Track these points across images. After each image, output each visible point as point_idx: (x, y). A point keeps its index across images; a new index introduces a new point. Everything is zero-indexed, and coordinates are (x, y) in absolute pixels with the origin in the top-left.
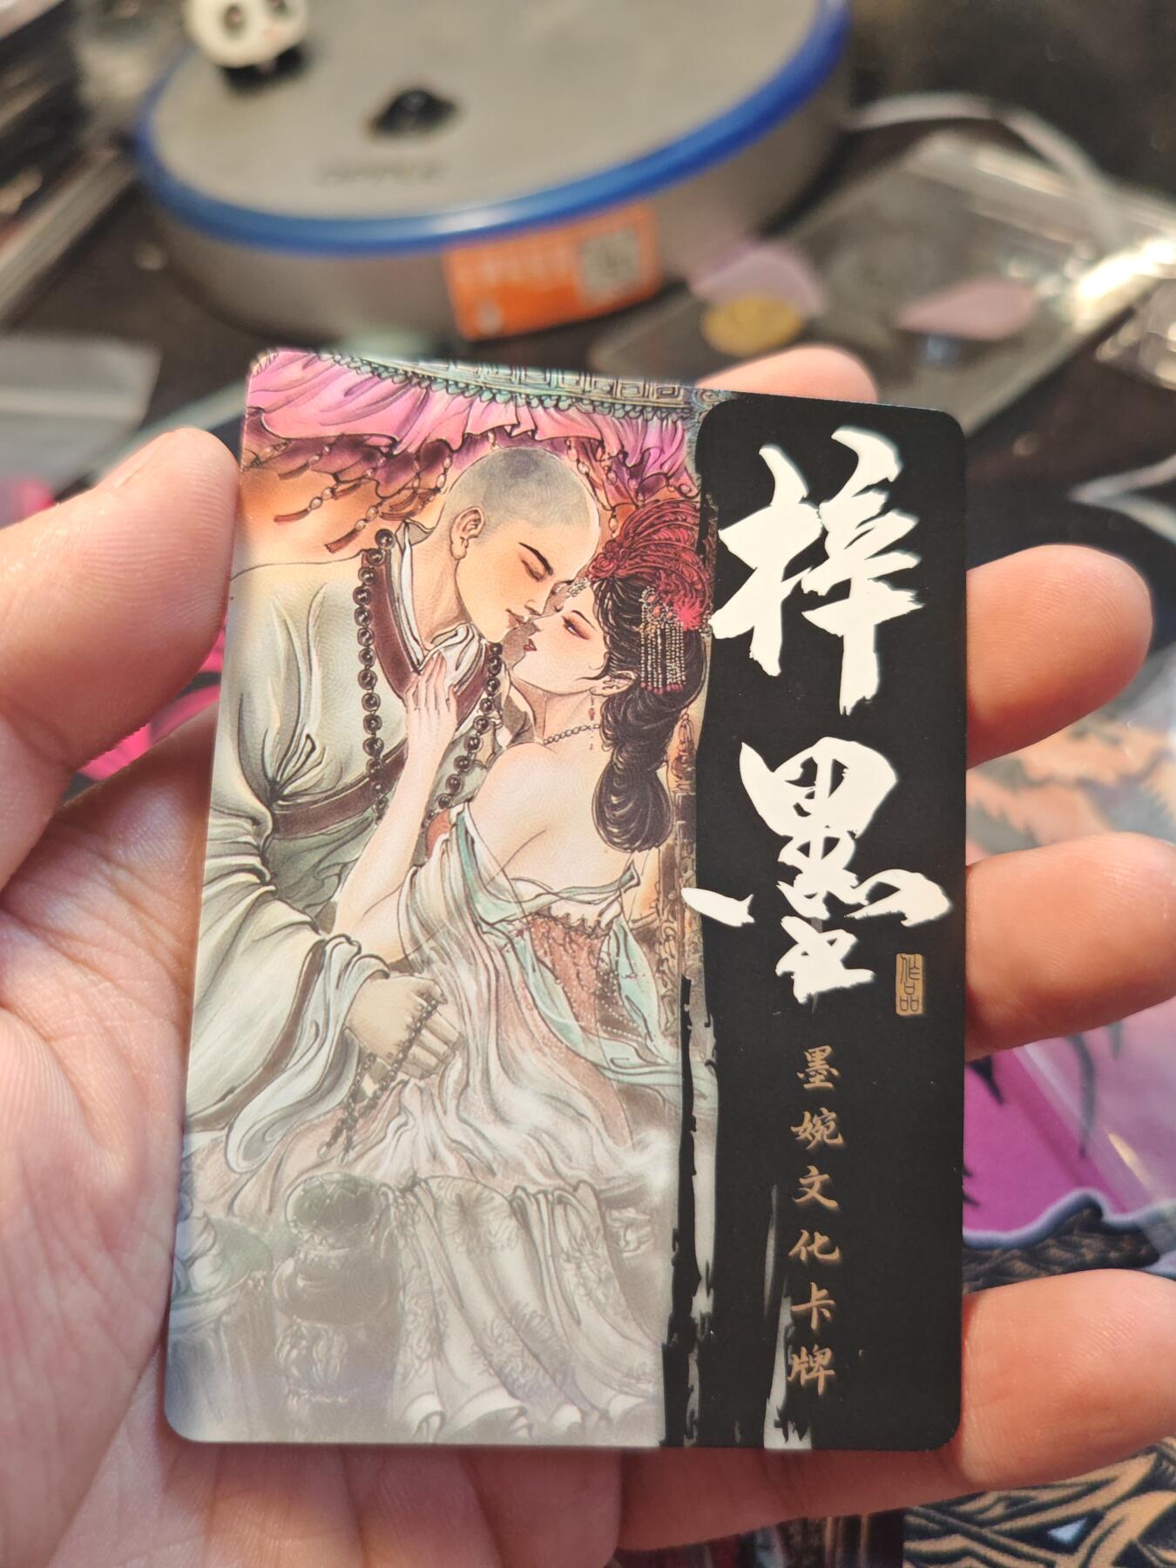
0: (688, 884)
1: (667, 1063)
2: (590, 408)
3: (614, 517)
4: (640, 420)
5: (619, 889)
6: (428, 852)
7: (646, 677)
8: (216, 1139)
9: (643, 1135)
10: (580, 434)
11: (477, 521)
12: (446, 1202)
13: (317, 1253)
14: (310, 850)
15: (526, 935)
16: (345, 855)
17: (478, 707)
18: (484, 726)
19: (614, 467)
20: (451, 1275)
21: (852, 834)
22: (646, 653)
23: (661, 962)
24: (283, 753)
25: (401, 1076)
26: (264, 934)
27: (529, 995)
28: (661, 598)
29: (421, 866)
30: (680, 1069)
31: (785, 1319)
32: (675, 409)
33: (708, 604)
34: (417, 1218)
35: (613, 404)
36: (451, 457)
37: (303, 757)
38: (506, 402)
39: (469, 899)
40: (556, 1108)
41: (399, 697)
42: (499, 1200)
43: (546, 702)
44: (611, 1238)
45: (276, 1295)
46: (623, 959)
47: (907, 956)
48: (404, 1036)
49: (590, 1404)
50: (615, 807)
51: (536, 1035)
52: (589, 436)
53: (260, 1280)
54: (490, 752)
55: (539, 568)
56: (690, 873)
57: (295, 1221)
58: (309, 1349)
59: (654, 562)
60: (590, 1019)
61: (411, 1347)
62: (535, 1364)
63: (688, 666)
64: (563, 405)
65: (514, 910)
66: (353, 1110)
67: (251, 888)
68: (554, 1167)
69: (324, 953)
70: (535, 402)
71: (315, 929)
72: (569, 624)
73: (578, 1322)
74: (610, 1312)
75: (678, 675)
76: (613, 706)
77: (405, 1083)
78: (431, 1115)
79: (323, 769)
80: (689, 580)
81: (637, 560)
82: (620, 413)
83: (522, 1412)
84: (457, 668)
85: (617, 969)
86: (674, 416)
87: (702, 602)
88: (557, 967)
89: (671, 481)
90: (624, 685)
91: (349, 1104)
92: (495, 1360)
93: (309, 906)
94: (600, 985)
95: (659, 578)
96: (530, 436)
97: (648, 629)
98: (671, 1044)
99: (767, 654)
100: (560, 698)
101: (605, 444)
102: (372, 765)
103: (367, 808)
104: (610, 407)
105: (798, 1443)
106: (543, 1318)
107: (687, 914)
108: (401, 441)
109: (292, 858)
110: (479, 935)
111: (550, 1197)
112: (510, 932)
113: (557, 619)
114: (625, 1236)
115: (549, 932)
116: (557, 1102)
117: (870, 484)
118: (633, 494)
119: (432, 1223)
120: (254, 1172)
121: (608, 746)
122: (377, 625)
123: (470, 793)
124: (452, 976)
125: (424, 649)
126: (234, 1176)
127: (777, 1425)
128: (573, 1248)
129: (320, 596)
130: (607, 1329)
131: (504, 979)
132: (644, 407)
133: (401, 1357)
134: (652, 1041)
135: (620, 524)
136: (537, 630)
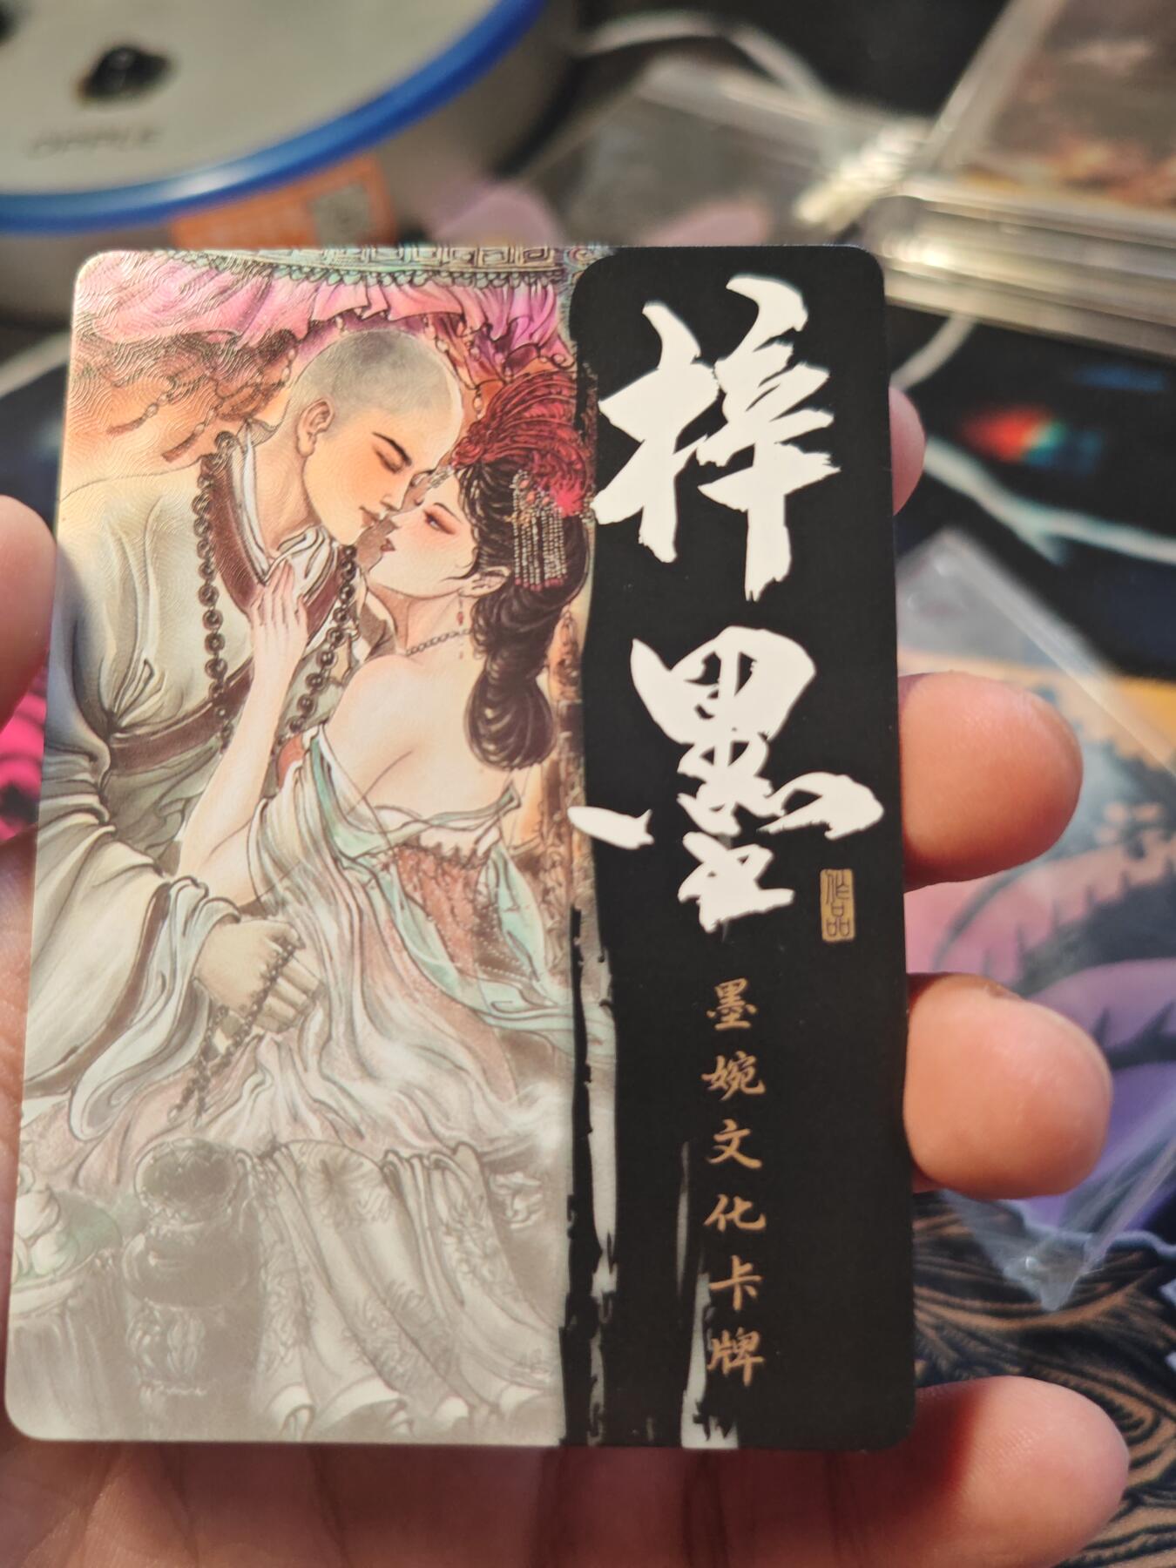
0: (575, 803)
1: (556, 1006)
2: (448, 280)
3: (478, 396)
4: (505, 289)
5: (497, 812)
6: (279, 781)
7: (521, 574)
8: (59, 1104)
9: (530, 1088)
10: (439, 310)
11: (325, 414)
12: (309, 1170)
13: (170, 1227)
14: (151, 785)
15: (393, 869)
16: (187, 789)
17: (331, 617)
18: (339, 639)
19: (477, 342)
20: (318, 1251)
21: (764, 737)
22: (521, 546)
23: (546, 892)
24: (119, 681)
25: (256, 1030)
26: (104, 880)
27: (397, 936)
28: (536, 483)
29: (273, 797)
30: (570, 1010)
31: (702, 1298)
32: (545, 272)
33: (590, 486)
34: (277, 1188)
35: (474, 274)
36: (295, 347)
37: (141, 685)
38: (356, 283)
39: (327, 832)
40: (429, 1061)
41: (244, 612)
42: (368, 1166)
43: (408, 607)
44: (496, 1206)
45: (126, 1276)
46: (503, 890)
47: (834, 873)
48: (257, 985)
49: (478, 1395)
50: (489, 722)
51: (407, 980)
52: (449, 310)
53: (107, 1259)
54: (346, 666)
55: (395, 458)
56: (578, 791)
57: (144, 1193)
58: (163, 1334)
59: (525, 442)
60: (468, 959)
61: (275, 1332)
62: (414, 1351)
63: (569, 557)
64: (418, 280)
65: (378, 842)
66: (205, 1068)
67: (89, 829)
68: (429, 1126)
69: (168, 897)
70: (387, 280)
71: (158, 870)
72: (431, 518)
73: (462, 1303)
74: (498, 1291)
75: (558, 568)
76: (484, 608)
77: (260, 1038)
78: (290, 1074)
79: (161, 697)
80: (566, 460)
81: (507, 441)
82: (483, 283)
83: (401, 1405)
84: (306, 575)
85: (496, 901)
86: (544, 280)
87: (583, 484)
88: (429, 903)
89: (543, 351)
90: (495, 583)
91: (200, 1062)
92: (369, 1347)
93: (151, 846)
94: (477, 920)
95: (533, 460)
96: (381, 318)
97: (522, 518)
98: (560, 984)
99: (660, 538)
100: (421, 603)
101: (467, 318)
102: (215, 688)
103: (211, 736)
104: (470, 277)
105: (721, 1442)
106: (421, 1298)
107: (576, 837)
108: (241, 336)
109: (130, 795)
110: (339, 871)
111: (426, 1162)
112: (374, 866)
113: (417, 515)
114: (512, 1204)
115: (418, 863)
116: (432, 1054)
117: (774, 335)
118: (499, 369)
119: (295, 1193)
120: (98, 1140)
121: (480, 652)
122: (219, 534)
123: (324, 714)
124: (309, 918)
125: (269, 557)
126: (78, 1145)
127: (697, 1420)
128: (454, 1219)
129: (157, 509)
130: (496, 1313)
131: (368, 917)
132: (510, 274)
133: (264, 1344)
134: (538, 980)
135: (486, 404)
136: (394, 527)
